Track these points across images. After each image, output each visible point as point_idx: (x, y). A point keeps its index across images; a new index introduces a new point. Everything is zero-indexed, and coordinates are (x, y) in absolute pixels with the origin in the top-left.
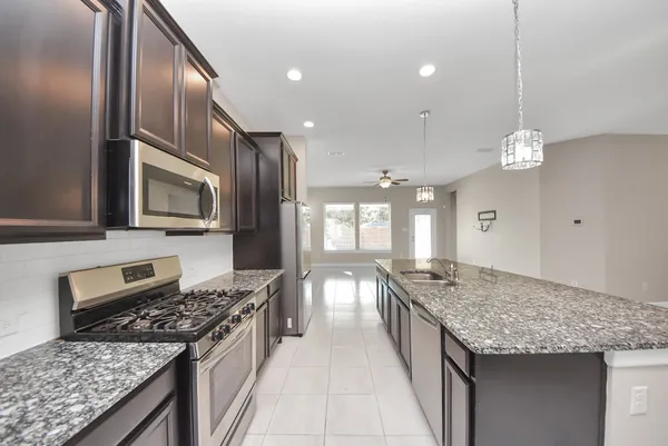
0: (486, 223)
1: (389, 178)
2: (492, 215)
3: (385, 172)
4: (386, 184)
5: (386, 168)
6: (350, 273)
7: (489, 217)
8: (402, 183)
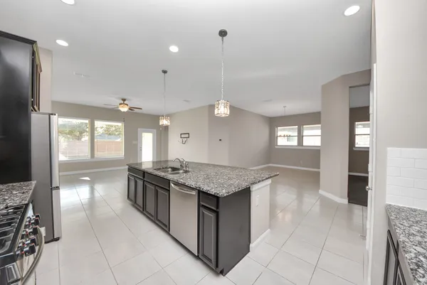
0: (184, 140)
1: (127, 105)
2: (187, 136)
3: (124, 100)
4: (124, 109)
5: (125, 97)
6: (88, 178)
7: (185, 136)
8: (136, 110)
